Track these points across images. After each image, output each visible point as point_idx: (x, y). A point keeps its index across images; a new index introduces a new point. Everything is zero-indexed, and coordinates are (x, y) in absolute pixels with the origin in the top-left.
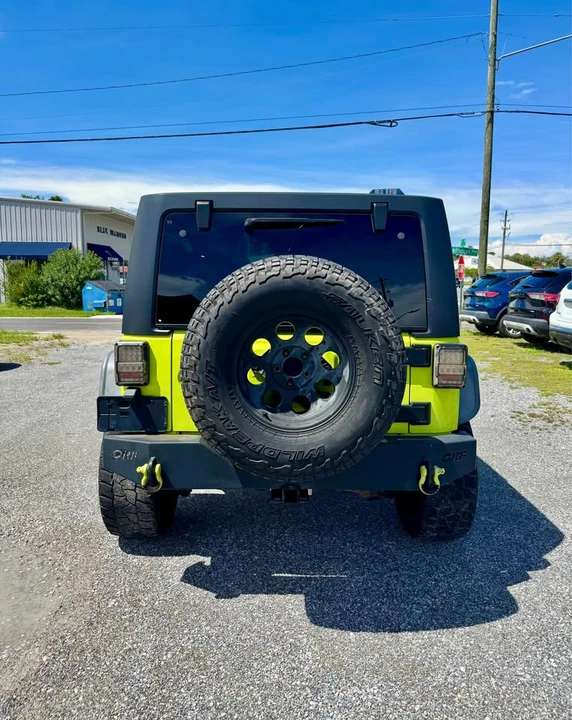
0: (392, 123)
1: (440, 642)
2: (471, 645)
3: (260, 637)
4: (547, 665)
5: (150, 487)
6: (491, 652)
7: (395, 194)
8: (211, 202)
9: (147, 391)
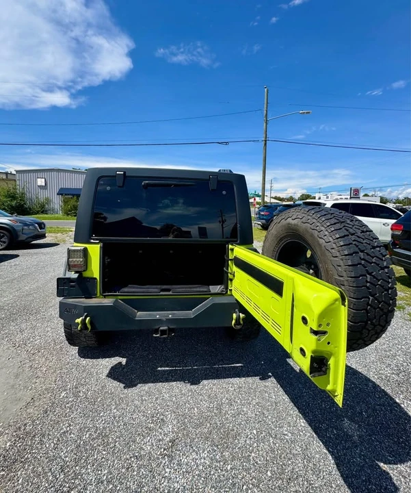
0: (227, 143)
1: (243, 411)
2: (259, 412)
3: (144, 416)
4: (299, 425)
5: (84, 331)
6: (270, 417)
7: (229, 172)
8: (125, 173)
9: (86, 274)
